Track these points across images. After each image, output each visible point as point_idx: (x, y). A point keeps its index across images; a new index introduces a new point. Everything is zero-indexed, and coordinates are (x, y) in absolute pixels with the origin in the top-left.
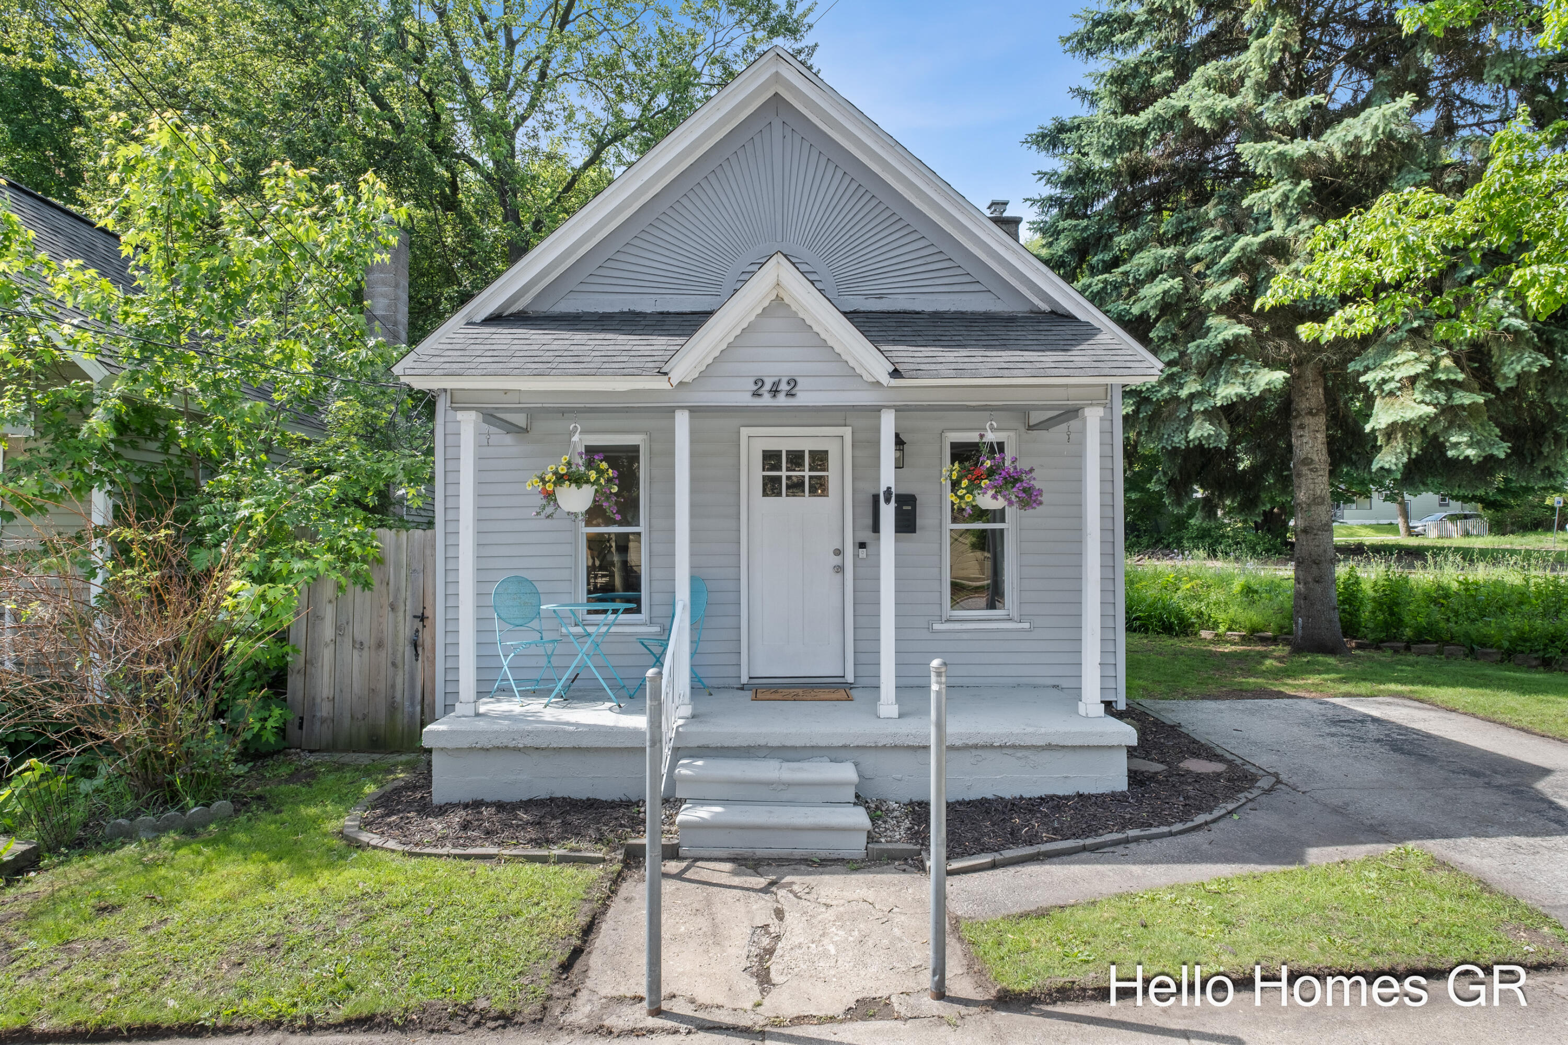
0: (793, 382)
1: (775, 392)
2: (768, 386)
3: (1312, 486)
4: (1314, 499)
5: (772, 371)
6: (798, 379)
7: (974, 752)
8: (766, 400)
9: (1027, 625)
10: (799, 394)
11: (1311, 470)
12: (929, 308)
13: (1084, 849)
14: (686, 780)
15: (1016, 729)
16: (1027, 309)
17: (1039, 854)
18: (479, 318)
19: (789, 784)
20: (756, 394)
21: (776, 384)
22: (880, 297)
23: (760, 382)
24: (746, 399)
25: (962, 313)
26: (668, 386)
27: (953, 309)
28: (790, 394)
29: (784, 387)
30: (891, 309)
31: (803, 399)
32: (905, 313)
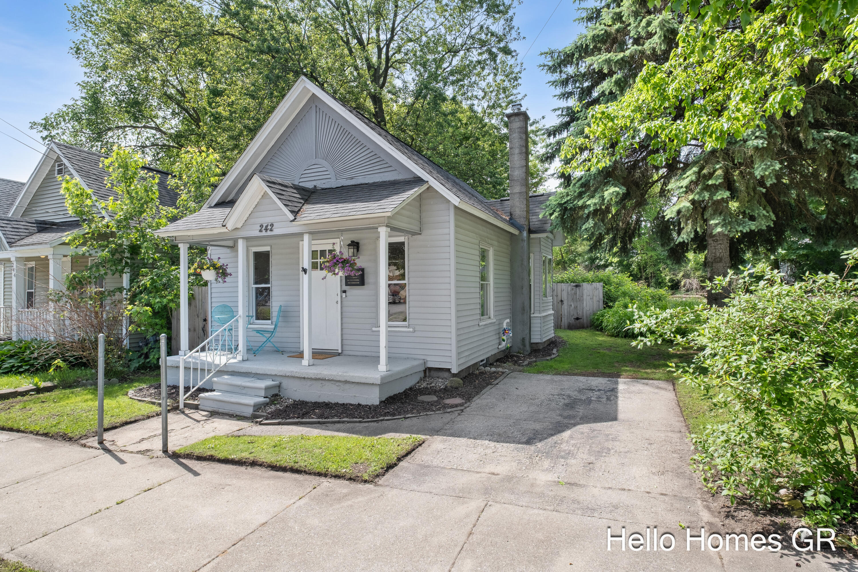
0: (272, 225)
1: (266, 230)
2: (264, 228)
3: (714, 251)
4: (715, 260)
5: (266, 221)
6: (274, 224)
7: (321, 382)
8: (264, 233)
9: (411, 330)
10: (274, 230)
11: (713, 240)
12: (371, 181)
13: (319, 423)
14: (216, 382)
15: (335, 373)
16: (412, 177)
17: (299, 422)
18: (213, 205)
19: (245, 387)
20: (261, 231)
21: (267, 226)
22: (352, 178)
23: (261, 226)
24: (257, 233)
25: (385, 182)
26: (227, 231)
27: (381, 180)
28: (271, 230)
29: (269, 227)
30: (356, 183)
31: (277, 231)
32: (362, 184)
